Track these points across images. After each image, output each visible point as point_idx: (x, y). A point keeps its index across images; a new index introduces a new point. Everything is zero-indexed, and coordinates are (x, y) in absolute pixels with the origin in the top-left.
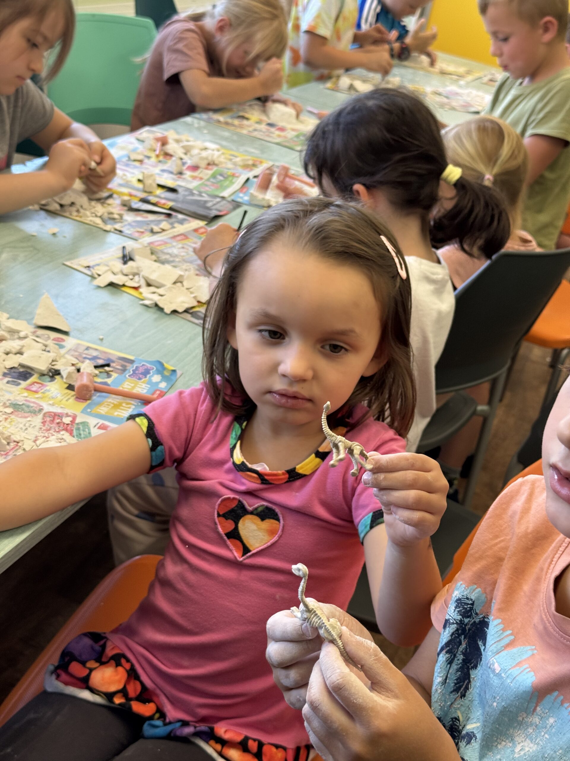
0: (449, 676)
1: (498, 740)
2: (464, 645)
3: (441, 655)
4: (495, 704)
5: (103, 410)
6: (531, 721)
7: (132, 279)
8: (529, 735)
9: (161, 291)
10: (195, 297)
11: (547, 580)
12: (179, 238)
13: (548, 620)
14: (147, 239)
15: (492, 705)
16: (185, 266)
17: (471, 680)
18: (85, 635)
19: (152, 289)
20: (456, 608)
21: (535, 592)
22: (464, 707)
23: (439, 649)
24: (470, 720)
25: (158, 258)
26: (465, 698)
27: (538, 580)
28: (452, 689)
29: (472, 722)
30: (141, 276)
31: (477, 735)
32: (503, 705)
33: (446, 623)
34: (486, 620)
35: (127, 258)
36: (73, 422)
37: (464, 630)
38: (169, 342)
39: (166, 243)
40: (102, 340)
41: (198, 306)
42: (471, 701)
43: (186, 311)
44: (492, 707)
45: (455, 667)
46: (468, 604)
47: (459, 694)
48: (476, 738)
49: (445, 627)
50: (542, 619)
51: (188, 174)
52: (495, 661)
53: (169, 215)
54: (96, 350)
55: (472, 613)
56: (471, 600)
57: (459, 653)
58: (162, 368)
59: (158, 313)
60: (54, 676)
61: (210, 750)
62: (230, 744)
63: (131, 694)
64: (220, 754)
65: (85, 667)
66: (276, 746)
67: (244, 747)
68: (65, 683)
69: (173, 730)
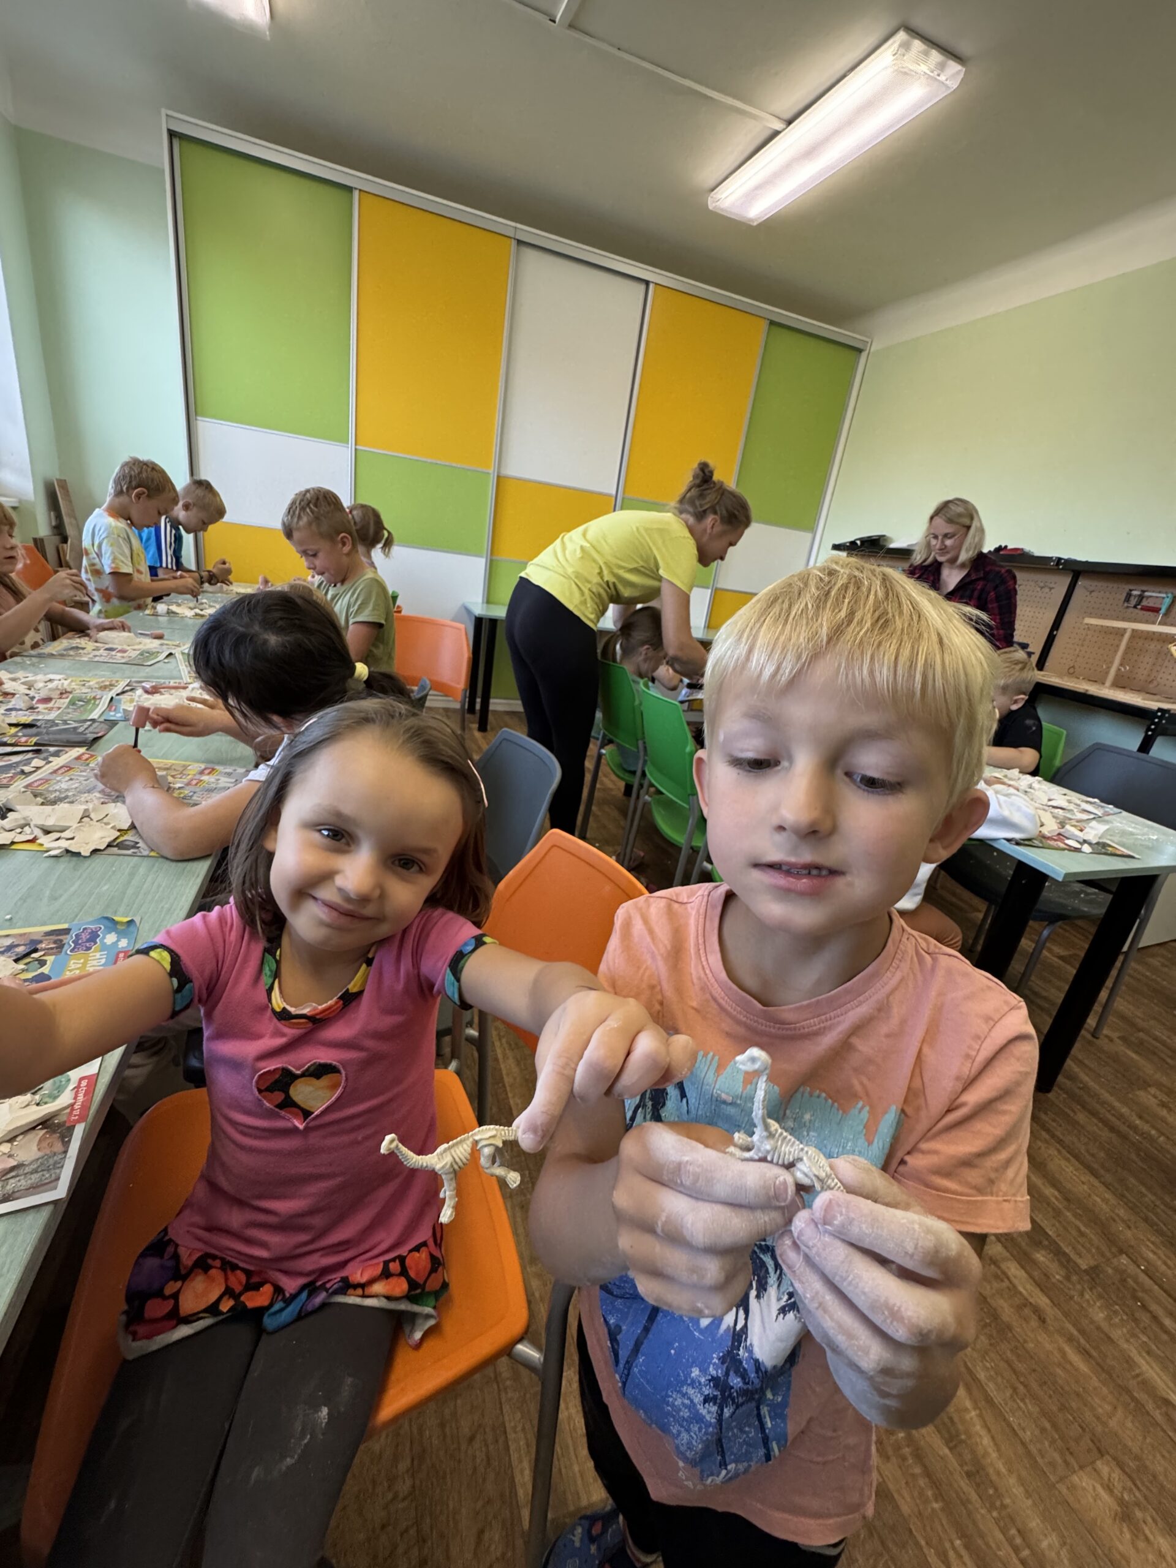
7: (20, 833)
9: (67, 834)
10: (113, 828)
12: (60, 772)
14: (20, 784)
16: (84, 797)
18: (143, 1255)
19: (56, 835)
25: (45, 798)
30: (32, 825)
38: (106, 888)
39: (47, 781)
40: (11, 920)
41: (121, 835)
43: (109, 845)
51: (41, 707)
53: (38, 752)
58: (112, 924)
59: (75, 859)
60: (130, 1338)
61: (352, 1299)
62: (371, 1282)
63: (238, 1289)
64: (364, 1296)
65: (165, 1298)
66: (417, 1249)
67: (386, 1274)
68: (149, 1337)
69: (302, 1308)
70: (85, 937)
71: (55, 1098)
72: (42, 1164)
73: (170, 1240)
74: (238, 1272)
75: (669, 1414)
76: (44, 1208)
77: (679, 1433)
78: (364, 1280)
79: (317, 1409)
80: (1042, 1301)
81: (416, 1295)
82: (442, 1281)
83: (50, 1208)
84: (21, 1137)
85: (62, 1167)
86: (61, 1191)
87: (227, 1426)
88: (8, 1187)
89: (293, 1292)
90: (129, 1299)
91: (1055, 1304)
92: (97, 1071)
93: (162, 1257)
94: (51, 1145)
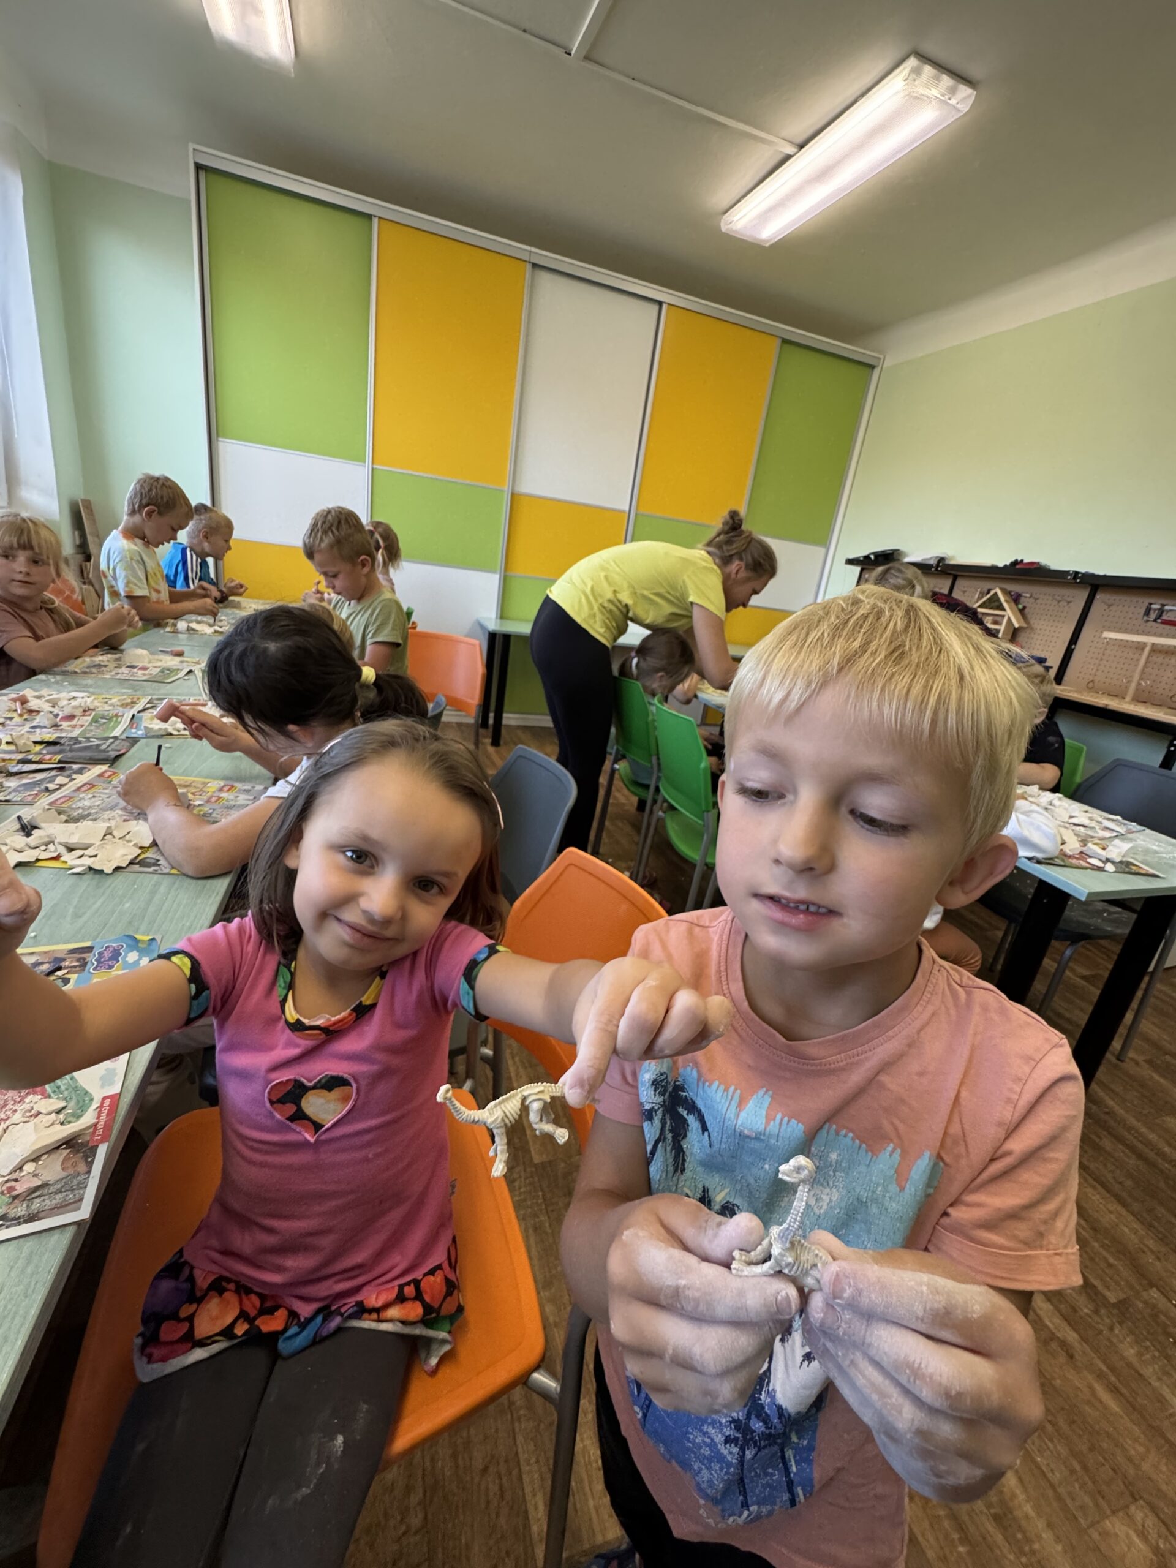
2: (669, 1125)
7: (45, 850)
9: (90, 852)
10: (135, 845)
12: (83, 789)
14: (45, 801)
16: (107, 814)
17: (685, 1150)
18: (159, 1277)
19: (79, 853)
20: (655, 1091)
25: (69, 816)
26: (686, 1171)
28: (673, 1172)
30: (56, 843)
33: (651, 1112)
35: (27, 829)
38: (127, 905)
39: (70, 798)
41: (143, 853)
43: (131, 863)
46: (664, 1080)
47: (679, 1171)
49: (650, 1118)
51: (65, 724)
53: (61, 769)
54: (32, 954)
55: (668, 1087)
56: (665, 1073)
57: (667, 1134)
58: (134, 943)
59: (97, 876)
60: (145, 1359)
61: (366, 1324)
62: (387, 1306)
63: (253, 1313)
64: (379, 1321)
65: (180, 1320)
66: (432, 1272)
67: (401, 1299)
68: (164, 1359)
69: (317, 1332)
70: (107, 955)
71: (78, 1117)
72: (66, 1183)
73: (186, 1263)
74: (253, 1297)
75: (689, 1449)
76: (67, 1228)
77: (700, 1470)
78: (379, 1304)
79: (333, 1438)
80: (1072, 1336)
81: (431, 1319)
82: (457, 1304)
83: (72, 1229)
84: (46, 1156)
85: (86, 1187)
86: (84, 1212)
87: (242, 1454)
88: (33, 1207)
89: (307, 1316)
90: (145, 1321)
91: (1084, 1339)
92: (119, 1091)
93: (177, 1278)
94: (74, 1165)
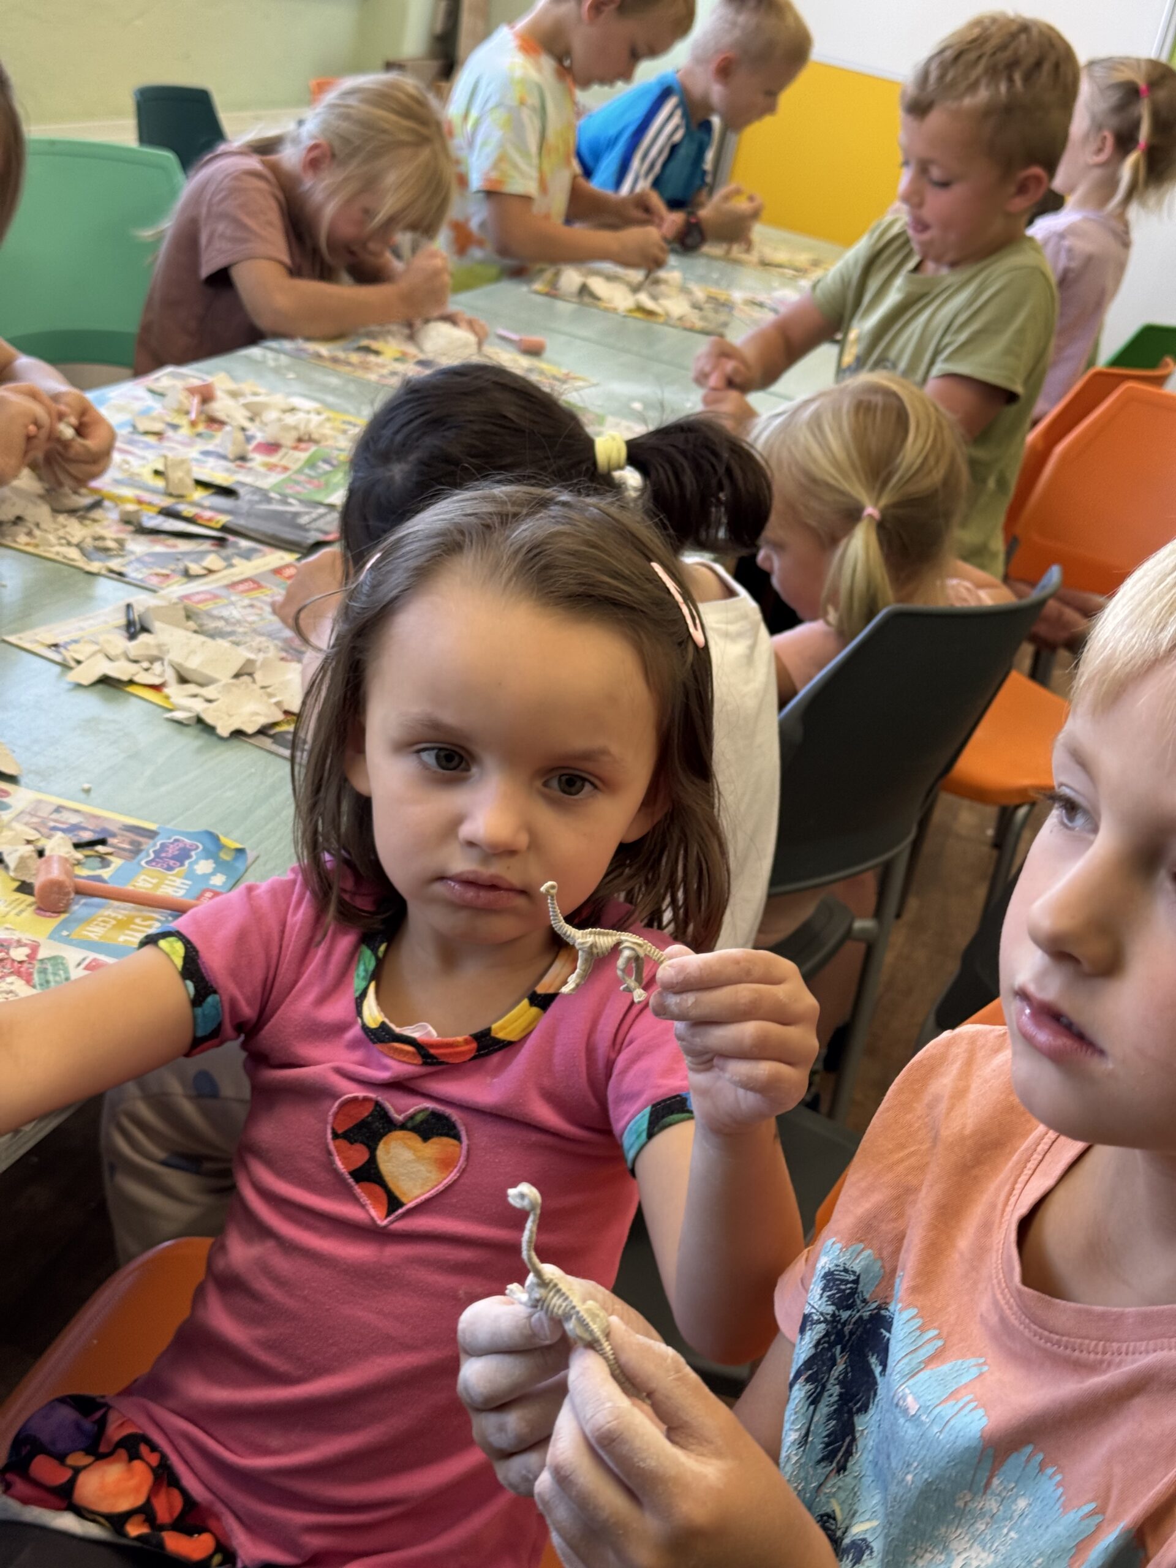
0: (812, 1428)
1: (918, 1551)
2: (840, 1366)
3: (796, 1387)
4: (909, 1477)
5: (94, 932)
6: (981, 1509)
7: (147, 670)
8: (980, 1535)
9: (209, 692)
10: (277, 704)
11: (1004, 1226)
12: (241, 587)
13: (1007, 1303)
14: (177, 589)
15: (903, 1480)
16: (257, 642)
17: (858, 1435)
18: (63, 1400)
19: (192, 688)
20: (824, 1290)
21: (981, 1251)
22: (845, 1491)
23: (792, 1375)
24: (858, 1514)
25: (201, 625)
26: (846, 1473)
27: (987, 1227)
28: (821, 1456)
29: (862, 1519)
30: (166, 663)
31: (872, 1544)
32: (926, 1479)
33: (806, 1321)
34: (883, 1312)
35: (135, 628)
36: (31, 957)
37: (840, 1334)
38: (229, 794)
39: (216, 597)
40: (87, 791)
41: (284, 722)
42: (859, 1478)
43: (263, 731)
44: (904, 1483)
45: (824, 1409)
46: (848, 1282)
47: (834, 1465)
48: (872, 1552)
49: (802, 1330)
50: (996, 1303)
51: (258, 459)
52: (907, 1391)
53: (221, 542)
54: (77, 811)
55: (854, 1301)
56: (854, 1272)
57: (832, 1381)
58: (214, 846)
59: (205, 736)
63: (163, 1517)
65: (63, 1465)
68: (24, 1501)
70: (172, 851)
74: (176, 1492)
90: (20, 1440)
93: (84, 1417)
